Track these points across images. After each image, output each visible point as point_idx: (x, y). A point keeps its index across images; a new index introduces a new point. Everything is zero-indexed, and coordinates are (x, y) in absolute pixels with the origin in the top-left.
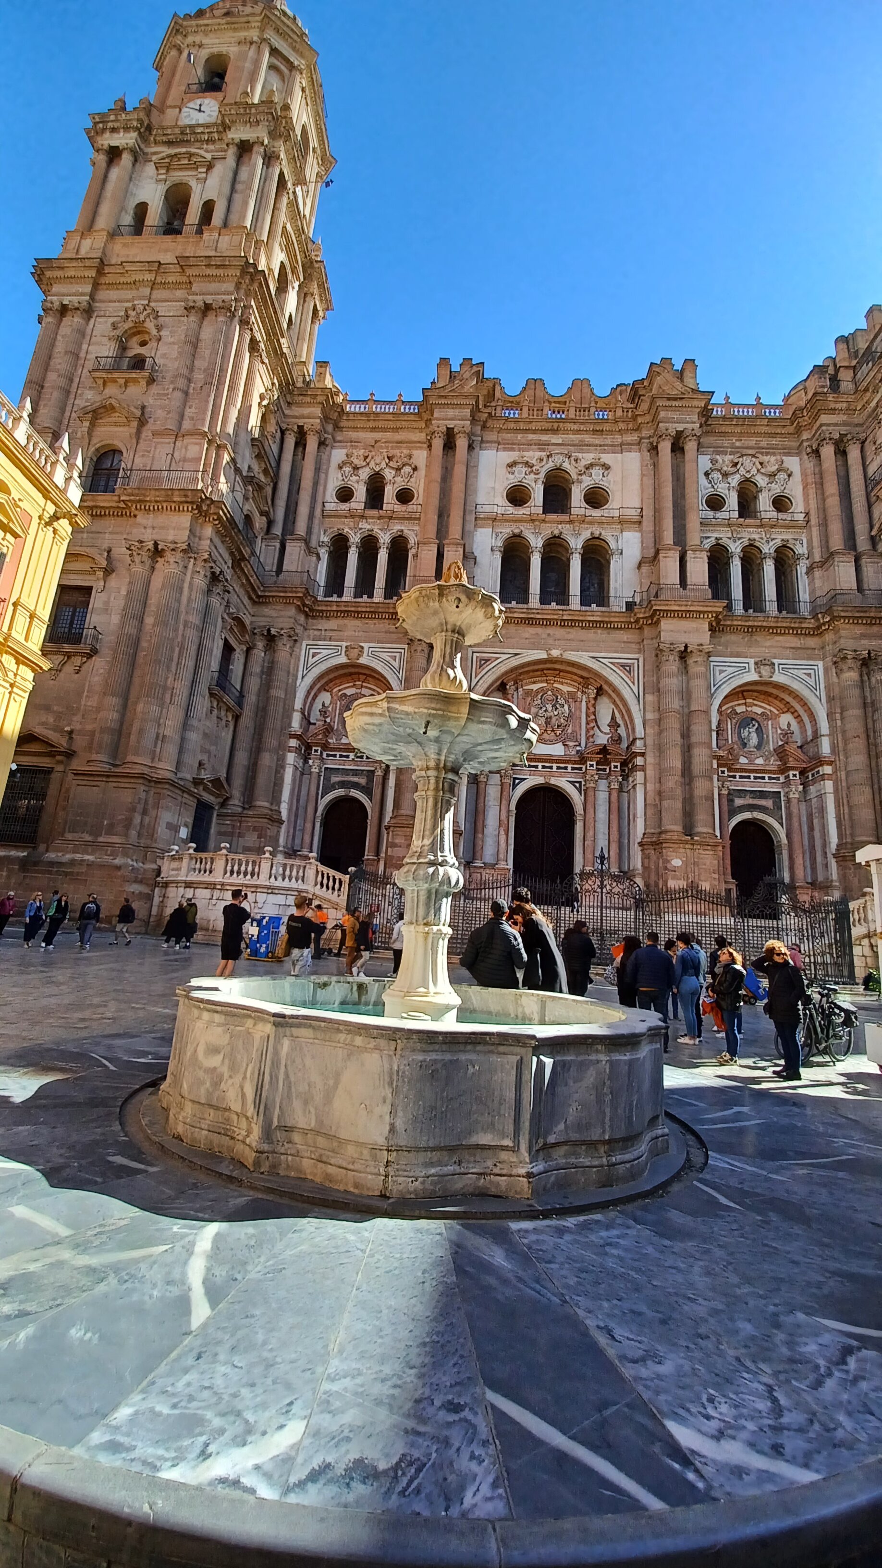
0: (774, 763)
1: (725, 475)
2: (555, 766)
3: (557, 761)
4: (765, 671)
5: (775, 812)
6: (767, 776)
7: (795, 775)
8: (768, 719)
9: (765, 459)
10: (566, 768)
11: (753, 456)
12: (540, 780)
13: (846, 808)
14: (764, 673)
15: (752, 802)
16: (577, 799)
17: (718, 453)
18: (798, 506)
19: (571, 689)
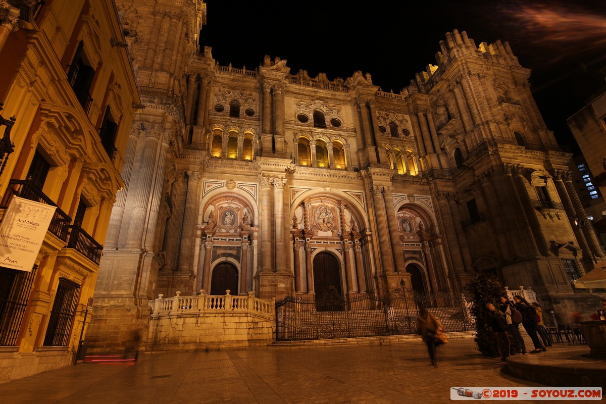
0: (417, 239)
1: (385, 119)
2: (329, 241)
3: (330, 239)
5: (420, 260)
6: (415, 244)
7: (426, 243)
8: (412, 219)
9: (398, 114)
10: (334, 243)
11: (394, 113)
12: (323, 249)
13: (450, 256)
14: (411, 200)
15: (411, 255)
16: (341, 257)
17: (381, 110)
18: (412, 134)
19: (332, 206)
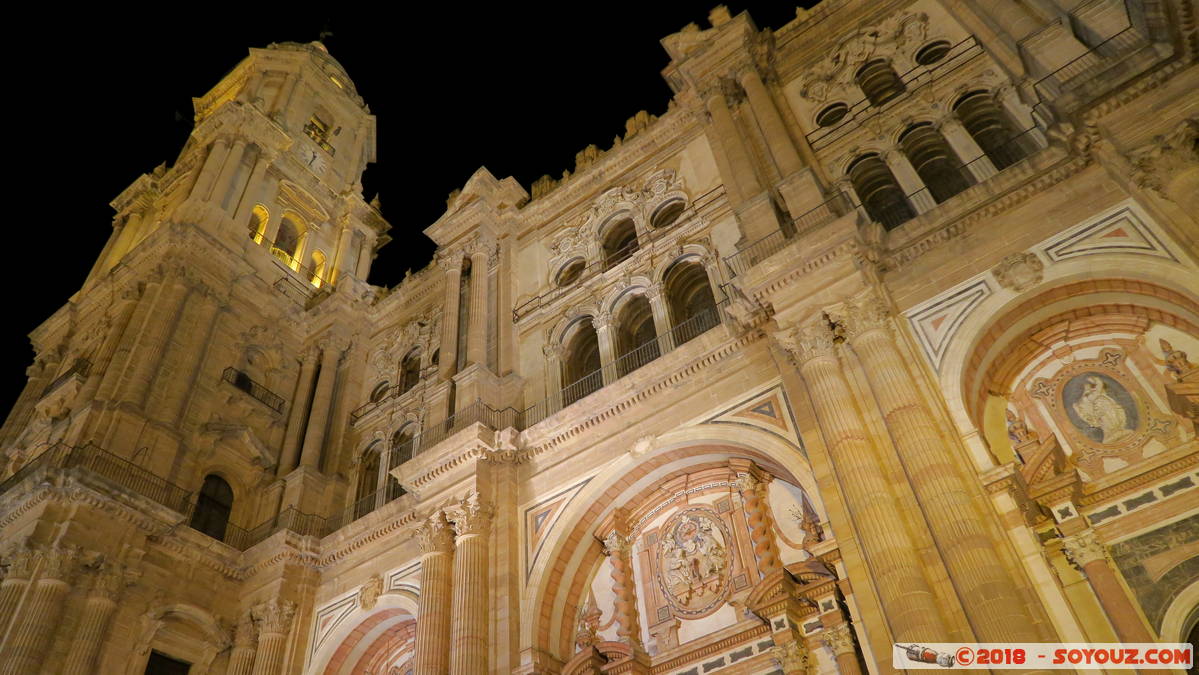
1: (831, 79)
4: (1022, 276)
8: (1119, 358)
9: (879, 26)
11: (860, 35)
14: (1021, 280)
15: (1184, 554)
17: (812, 65)
18: (957, 38)
19: (717, 495)
